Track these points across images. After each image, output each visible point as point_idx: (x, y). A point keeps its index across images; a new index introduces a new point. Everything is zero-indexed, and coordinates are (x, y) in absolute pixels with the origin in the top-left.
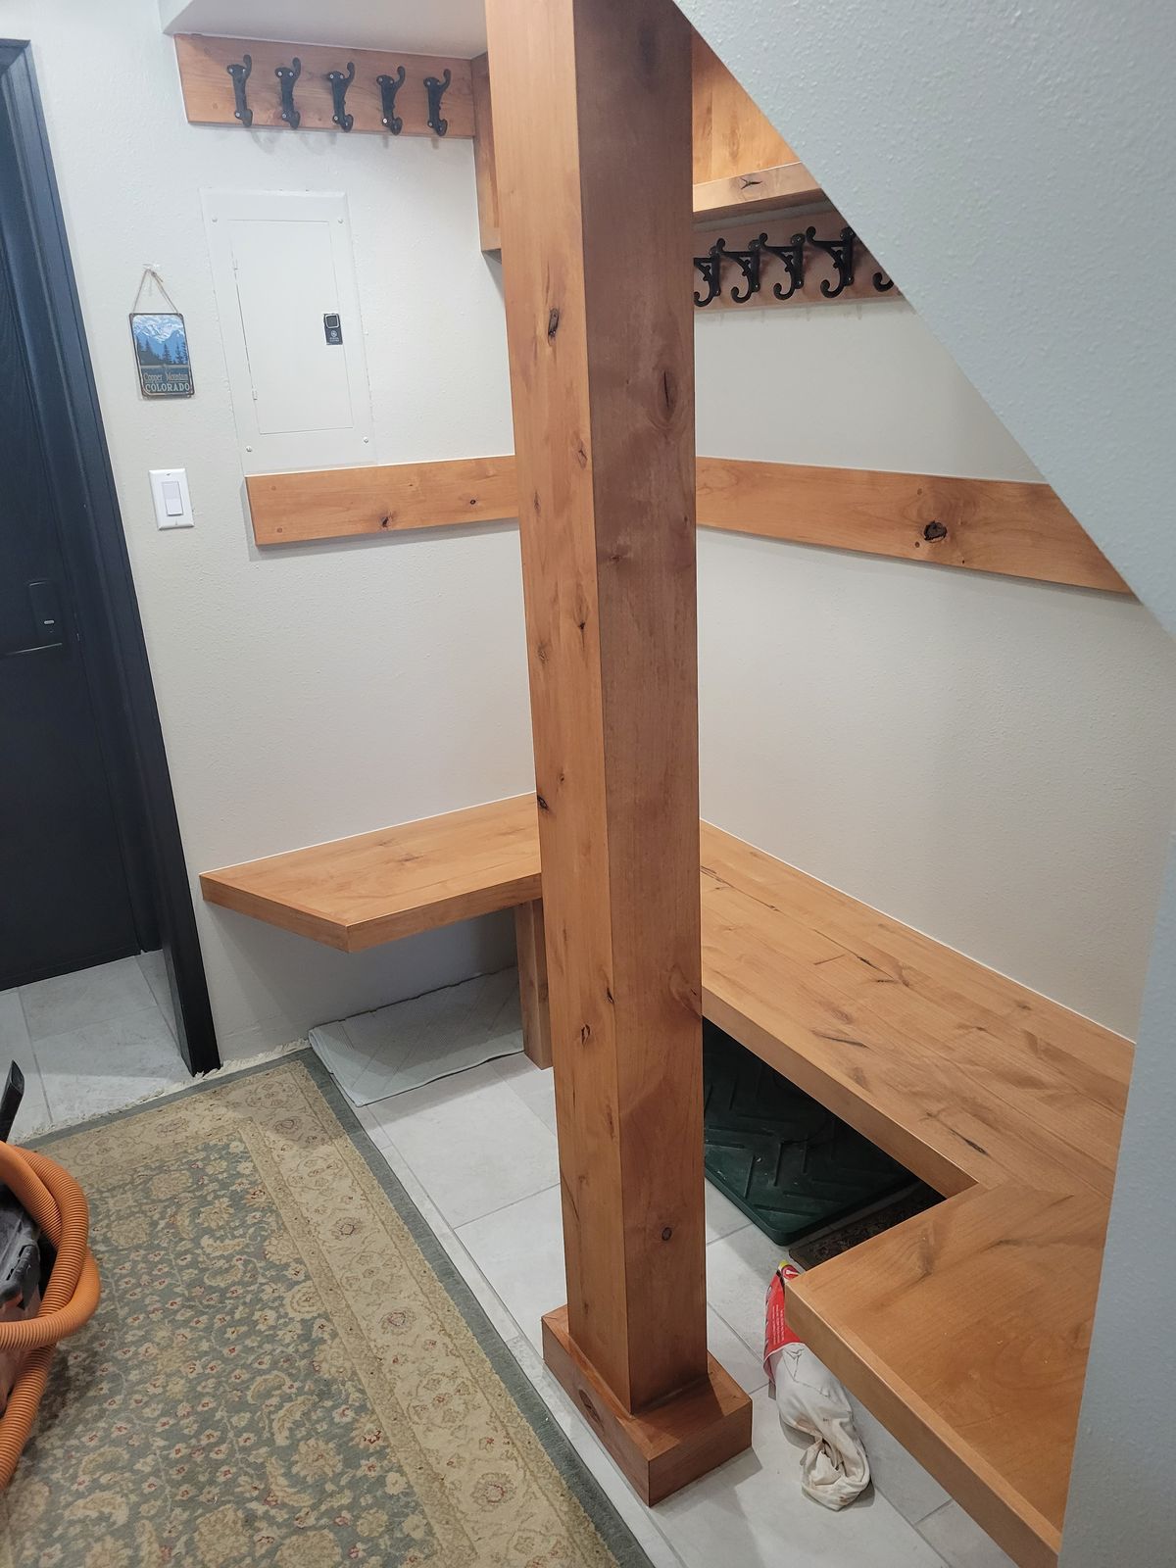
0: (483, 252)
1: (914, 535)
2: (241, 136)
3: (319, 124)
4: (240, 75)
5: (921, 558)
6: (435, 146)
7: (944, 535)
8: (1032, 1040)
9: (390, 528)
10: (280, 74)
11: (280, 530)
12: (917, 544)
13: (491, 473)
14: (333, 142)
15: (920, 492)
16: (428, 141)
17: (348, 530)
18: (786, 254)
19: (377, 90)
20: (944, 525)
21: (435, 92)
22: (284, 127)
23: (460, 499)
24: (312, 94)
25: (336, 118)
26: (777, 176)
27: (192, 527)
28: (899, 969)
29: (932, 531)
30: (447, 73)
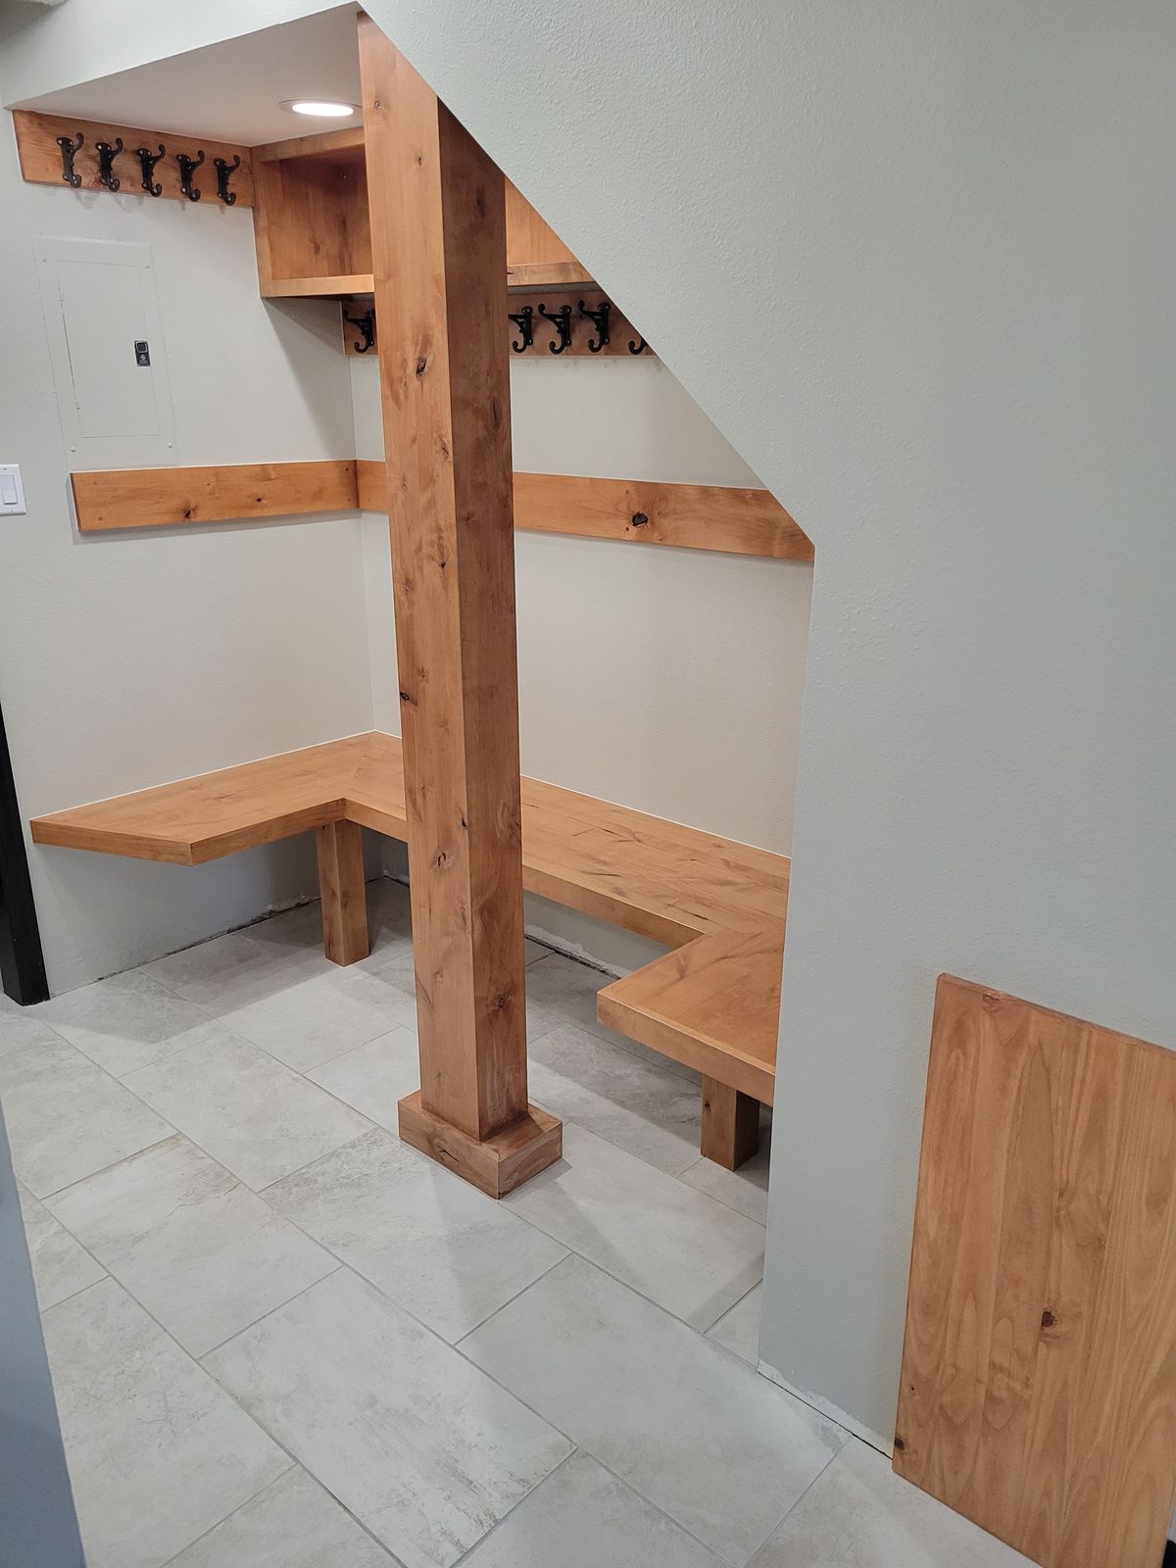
0: (262, 298)
1: (626, 523)
2: (66, 194)
3: (130, 188)
4: (67, 149)
5: (631, 538)
6: (223, 212)
7: (646, 521)
8: (727, 863)
9: (193, 520)
10: (100, 147)
11: (100, 519)
12: (627, 529)
13: (273, 476)
14: (140, 204)
15: (627, 492)
16: (216, 208)
17: (157, 520)
18: (520, 320)
19: (177, 165)
20: (646, 515)
21: (223, 171)
22: (104, 190)
23: (249, 497)
24: (125, 165)
25: (145, 185)
26: (526, 271)
27: (24, 514)
28: (633, 834)
29: (638, 519)
30: (236, 158)
